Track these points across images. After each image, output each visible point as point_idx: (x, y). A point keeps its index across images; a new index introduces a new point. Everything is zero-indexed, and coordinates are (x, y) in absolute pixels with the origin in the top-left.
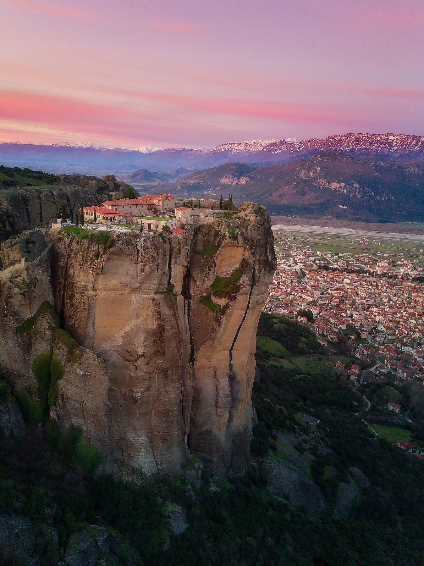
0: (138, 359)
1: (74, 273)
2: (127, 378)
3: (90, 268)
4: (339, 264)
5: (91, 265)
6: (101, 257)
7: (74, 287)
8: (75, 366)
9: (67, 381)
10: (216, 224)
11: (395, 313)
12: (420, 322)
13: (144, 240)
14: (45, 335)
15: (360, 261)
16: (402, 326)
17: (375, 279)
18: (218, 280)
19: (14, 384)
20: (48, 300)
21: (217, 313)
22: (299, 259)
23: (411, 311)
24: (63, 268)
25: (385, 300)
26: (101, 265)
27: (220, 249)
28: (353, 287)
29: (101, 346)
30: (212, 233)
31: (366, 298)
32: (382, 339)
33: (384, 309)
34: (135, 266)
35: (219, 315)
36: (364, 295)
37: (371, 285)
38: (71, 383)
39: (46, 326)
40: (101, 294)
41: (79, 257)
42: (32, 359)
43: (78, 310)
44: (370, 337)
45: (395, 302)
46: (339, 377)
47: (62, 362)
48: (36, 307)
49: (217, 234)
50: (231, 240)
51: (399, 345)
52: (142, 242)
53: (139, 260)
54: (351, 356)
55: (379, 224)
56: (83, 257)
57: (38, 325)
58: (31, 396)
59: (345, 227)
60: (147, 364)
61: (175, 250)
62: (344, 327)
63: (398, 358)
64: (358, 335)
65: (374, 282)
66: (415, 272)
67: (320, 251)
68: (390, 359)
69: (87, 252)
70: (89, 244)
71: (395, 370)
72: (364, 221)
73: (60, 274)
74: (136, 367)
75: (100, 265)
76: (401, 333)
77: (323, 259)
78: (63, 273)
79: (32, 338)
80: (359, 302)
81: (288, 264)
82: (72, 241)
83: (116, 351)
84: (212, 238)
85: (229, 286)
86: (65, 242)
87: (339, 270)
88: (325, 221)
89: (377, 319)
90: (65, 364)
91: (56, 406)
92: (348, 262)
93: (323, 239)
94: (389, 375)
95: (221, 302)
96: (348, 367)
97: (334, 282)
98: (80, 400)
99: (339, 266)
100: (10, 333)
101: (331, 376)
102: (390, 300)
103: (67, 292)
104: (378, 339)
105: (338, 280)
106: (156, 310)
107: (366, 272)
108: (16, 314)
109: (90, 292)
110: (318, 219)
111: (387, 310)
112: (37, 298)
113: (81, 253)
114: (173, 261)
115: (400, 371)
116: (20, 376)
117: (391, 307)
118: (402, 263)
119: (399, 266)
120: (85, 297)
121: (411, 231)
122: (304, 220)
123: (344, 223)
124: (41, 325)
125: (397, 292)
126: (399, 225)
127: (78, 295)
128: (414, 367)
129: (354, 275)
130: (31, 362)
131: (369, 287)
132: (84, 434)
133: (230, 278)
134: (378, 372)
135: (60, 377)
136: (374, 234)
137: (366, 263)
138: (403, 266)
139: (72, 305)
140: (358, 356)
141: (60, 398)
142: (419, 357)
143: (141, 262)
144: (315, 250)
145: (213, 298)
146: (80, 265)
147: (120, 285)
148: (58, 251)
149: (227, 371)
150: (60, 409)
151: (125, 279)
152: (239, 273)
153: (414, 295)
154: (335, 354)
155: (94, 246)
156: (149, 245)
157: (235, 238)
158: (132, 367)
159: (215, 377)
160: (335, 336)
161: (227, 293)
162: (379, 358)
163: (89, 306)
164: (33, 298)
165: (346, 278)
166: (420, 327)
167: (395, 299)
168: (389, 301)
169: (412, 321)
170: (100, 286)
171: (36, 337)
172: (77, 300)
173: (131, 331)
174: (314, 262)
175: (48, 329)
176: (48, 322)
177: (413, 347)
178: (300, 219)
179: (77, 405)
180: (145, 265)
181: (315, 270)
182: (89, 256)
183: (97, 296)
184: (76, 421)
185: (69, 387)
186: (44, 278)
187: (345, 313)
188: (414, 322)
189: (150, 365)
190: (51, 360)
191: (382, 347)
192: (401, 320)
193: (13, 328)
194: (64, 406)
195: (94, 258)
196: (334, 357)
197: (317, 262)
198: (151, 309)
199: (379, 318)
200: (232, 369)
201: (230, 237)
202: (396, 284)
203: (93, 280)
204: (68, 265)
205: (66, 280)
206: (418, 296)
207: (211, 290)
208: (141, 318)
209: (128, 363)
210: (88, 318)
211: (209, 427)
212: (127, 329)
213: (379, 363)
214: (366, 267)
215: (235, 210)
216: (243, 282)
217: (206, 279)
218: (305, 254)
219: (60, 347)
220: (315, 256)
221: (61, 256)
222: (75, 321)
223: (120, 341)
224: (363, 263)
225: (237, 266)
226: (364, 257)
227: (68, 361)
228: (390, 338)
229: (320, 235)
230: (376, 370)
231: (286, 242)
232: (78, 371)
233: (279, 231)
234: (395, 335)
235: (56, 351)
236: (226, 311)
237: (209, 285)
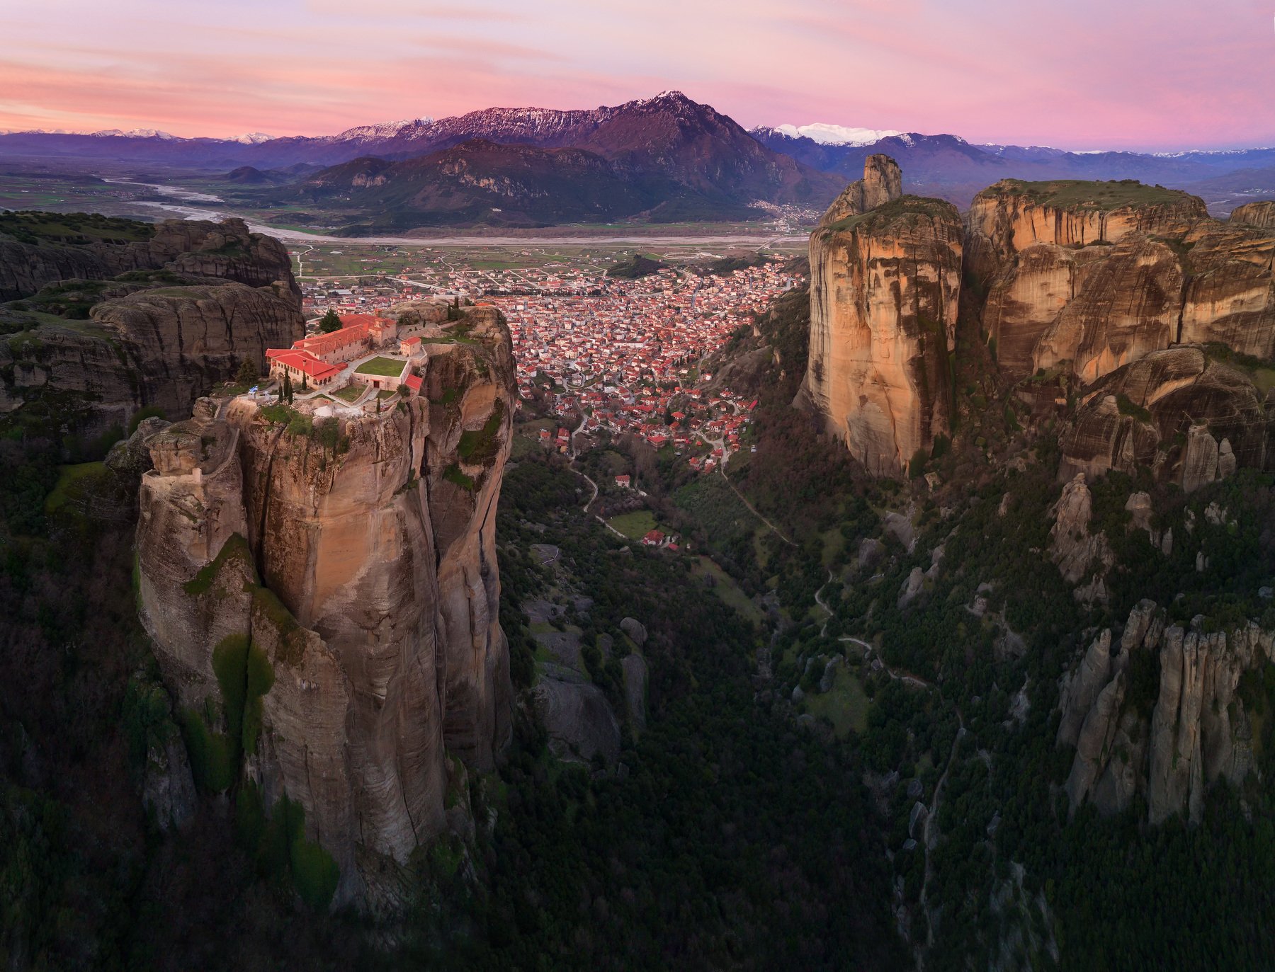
0: (380, 622)
1: (282, 487)
2: (365, 659)
3: (311, 483)
4: (506, 285)
5: (312, 479)
6: (330, 468)
7: (281, 510)
8: (293, 671)
9: (278, 699)
10: (455, 355)
11: (584, 343)
12: (613, 349)
13: (385, 426)
14: (237, 601)
15: (528, 279)
16: (596, 360)
17: (550, 300)
18: (466, 436)
19: (177, 690)
20: (238, 531)
21: (470, 491)
22: (460, 283)
23: (599, 336)
24: (262, 475)
25: (568, 326)
26: (331, 482)
27: (467, 392)
28: (530, 316)
29: (324, 607)
30: (452, 367)
31: (546, 327)
32: (580, 381)
33: (570, 339)
34: (373, 468)
35: (473, 493)
36: (543, 324)
37: (548, 309)
38: (285, 707)
39: (238, 583)
40: (326, 522)
41: (293, 464)
42: (214, 642)
43: (288, 549)
44: (565, 381)
45: (579, 327)
46: (548, 454)
47: (269, 658)
48: (218, 546)
49: (459, 369)
50: (483, 380)
51: (600, 386)
52: (383, 429)
53: (379, 458)
54: (554, 418)
55: (538, 229)
56: (300, 464)
57: (223, 579)
58: (210, 723)
59: (502, 235)
60: (393, 627)
61: (418, 420)
62: (534, 374)
63: (606, 406)
64: (552, 382)
65: (550, 303)
66: (589, 284)
67: (482, 270)
68: (598, 409)
69: (306, 458)
70: (308, 446)
71: (607, 424)
72: (521, 227)
73: (256, 484)
74: (378, 636)
75: (328, 481)
76: (597, 367)
77: (487, 281)
78: (263, 484)
79: (214, 606)
80: (541, 335)
81: (449, 291)
82: (279, 436)
83: (347, 614)
84: (453, 375)
85: (483, 445)
86: (268, 437)
87: (509, 293)
88: (479, 230)
89: (567, 355)
90: (274, 663)
91: (257, 755)
92: (515, 281)
93: (482, 254)
94: (602, 434)
95: (473, 471)
96: (554, 434)
97: (506, 309)
98: (300, 743)
99: (507, 287)
100: (172, 594)
101: (539, 455)
102: (573, 325)
103: (269, 517)
104: (575, 382)
105: (510, 308)
106: (401, 529)
107: (539, 292)
108: (184, 560)
109: (308, 520)
110: (470, 227)
111: (575, 340)
112: (221, 531)
113: (295, 458)
114: (414, 436)
115: (613, 424)
116: (188, 675)
117: (577, 335)
118: (572, 275)
119: (570, 278)
120: (301, 529)
121: (571, 234)
122: (455, 230)
123: (501, 230)
124: (228, 580)
125: (578, 313)
126: (559, 228)
127: (289, 524)
128: (625, 413)
129: (526, 298)
130: (211, 649)
131: (547, 312)
132: (308, 820)
133: (483, 431)
134: (588, 431)
135: (265, 689)
136: (534, 241)
137: (536, 280)
138: (575, 278)
139: (278, 539)
140: (560, 413)
141: (265, 736)
142: (625, 397)
143: (382, 461)
144: (475, 270)
145: (461, 467)
146: (295, 477)
147: (354, 504)
148: (252, 444)
149: (478, 564)
150: (264, 762)
151: (360, 495)
152: (494, 423)
153: (596, 314)
154: (535, 418)
155: (317, 449)
156: (391, 431)
157: (486, 375)
158: (371, 638)
159: (466, 584)
160: (527, 391)
161: (483, 456)
162: (585, 410)
163: (309, 545)
164: (213, 531)
165: (519, 304)
166: (615, 357)
167: (578, 323)
168: (572, 327)
169: (605, 350)
170: (325, 511)
171: (220, 603)
172: (288, 530)
173: (368, 574)
174: (477, 285)
175: (244, 590)
176: (243, 577)
177: (616, 386)
178: (450, 229)
179: (296, 755)
180: (387, 465)
181: (481, 297)
182: (310, 464)
183: (320, 527)
184: (296, 790)
185: (282, 714)
186: (232, 496)
187: (530, 353)
188: (608, 351)
189: (398, 627)
190: (248, 650)
191: (584, 395)
192: (593, 351)
193: (178, 585)
194: (273, 756)
195: (318, 469)
196: (533, 423)
197: (481, 285)
198: (395, 529)
199: (569, 354)
200: (483, 558)
201: (481, 376)
202: (574, 303)
203: (316, 503)
204: (273, 473)
205: (267, 495)
206: (601, 315)
207: (458, 455)
208: (381, 548)
209: (365, 631)
210: (306, 566)
211: (462, 678)
212: (363, 572)
213: (586, 418)
214: (537, 286)
215: (468, 321)
216: (502, 435)
217: (451, 439)
218: (465, 275)
219: (265, 627)
220: (478, 277)
221: (258, 455)
222: (282, 566)
223: (353, 595)
224: (532, 280)
225: (490, 411)
226: (530, 272)
227: (280, 658)
228: (587, 378)
229: (476, 248)
230: (585, 429)
231: (440, 262)
232: (298, 681)
233: (430, 247)
234: (592, 374)
235: (258, 634)
236: (483, 484)
237: (454, 446)
